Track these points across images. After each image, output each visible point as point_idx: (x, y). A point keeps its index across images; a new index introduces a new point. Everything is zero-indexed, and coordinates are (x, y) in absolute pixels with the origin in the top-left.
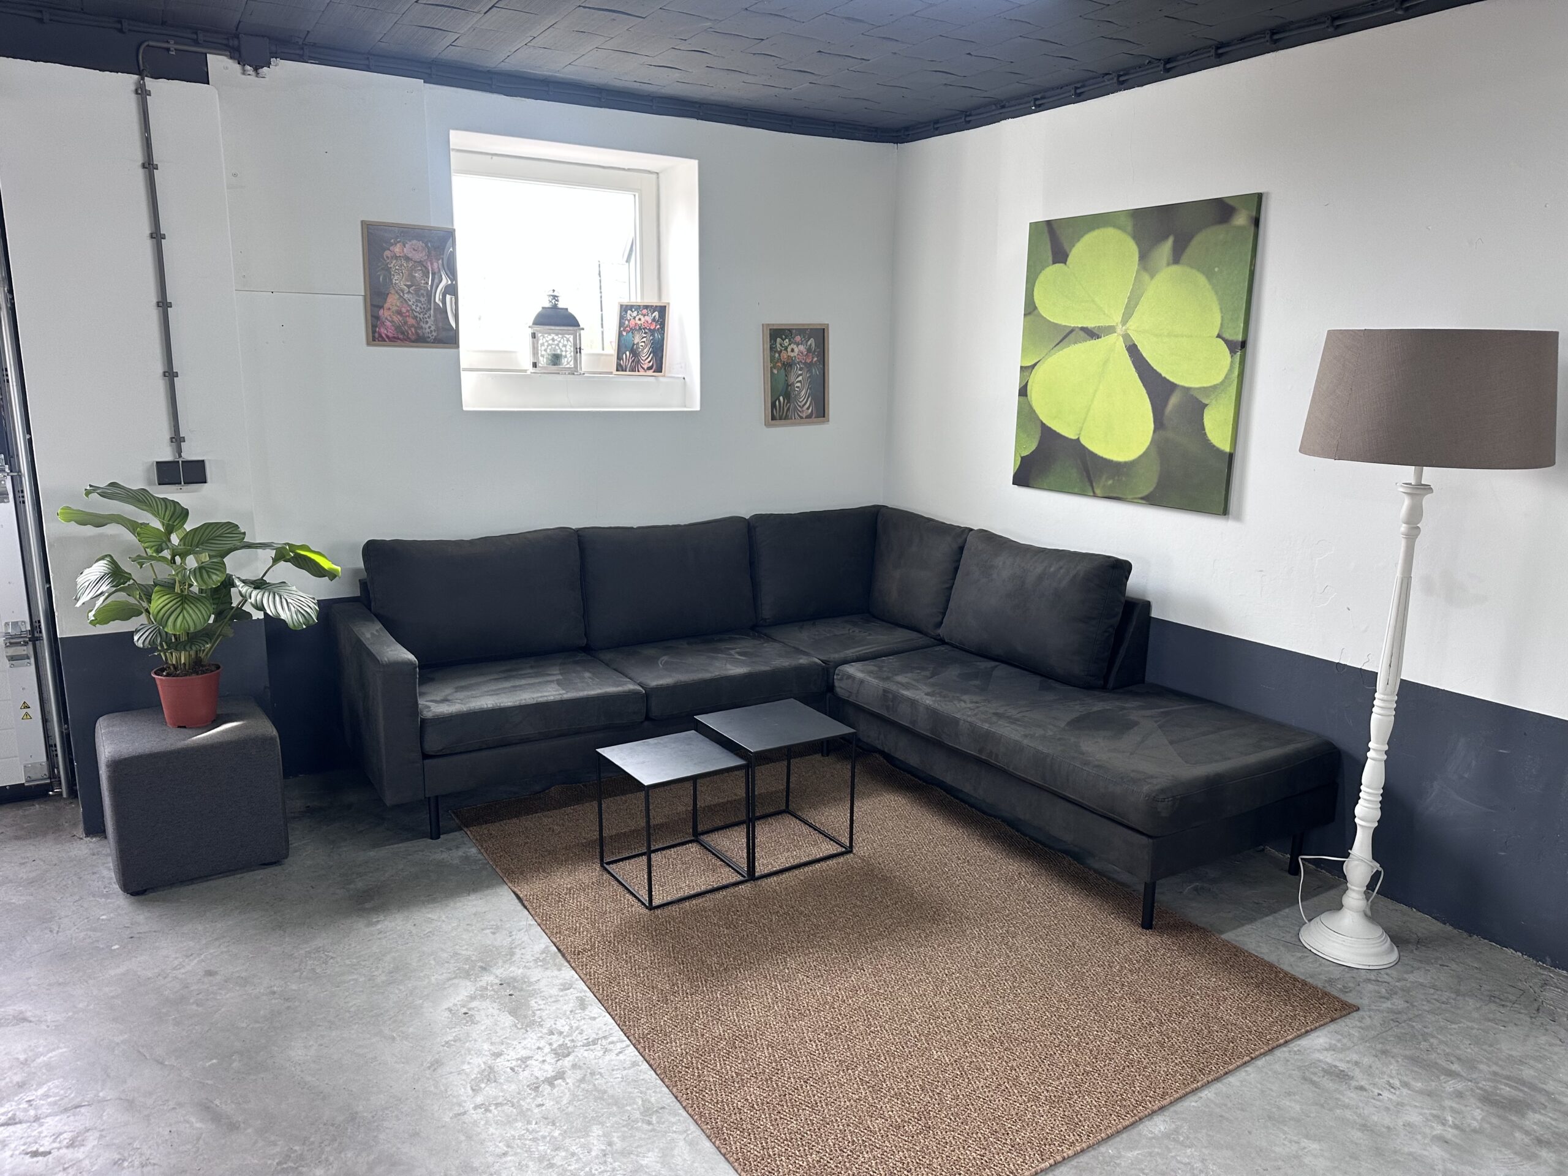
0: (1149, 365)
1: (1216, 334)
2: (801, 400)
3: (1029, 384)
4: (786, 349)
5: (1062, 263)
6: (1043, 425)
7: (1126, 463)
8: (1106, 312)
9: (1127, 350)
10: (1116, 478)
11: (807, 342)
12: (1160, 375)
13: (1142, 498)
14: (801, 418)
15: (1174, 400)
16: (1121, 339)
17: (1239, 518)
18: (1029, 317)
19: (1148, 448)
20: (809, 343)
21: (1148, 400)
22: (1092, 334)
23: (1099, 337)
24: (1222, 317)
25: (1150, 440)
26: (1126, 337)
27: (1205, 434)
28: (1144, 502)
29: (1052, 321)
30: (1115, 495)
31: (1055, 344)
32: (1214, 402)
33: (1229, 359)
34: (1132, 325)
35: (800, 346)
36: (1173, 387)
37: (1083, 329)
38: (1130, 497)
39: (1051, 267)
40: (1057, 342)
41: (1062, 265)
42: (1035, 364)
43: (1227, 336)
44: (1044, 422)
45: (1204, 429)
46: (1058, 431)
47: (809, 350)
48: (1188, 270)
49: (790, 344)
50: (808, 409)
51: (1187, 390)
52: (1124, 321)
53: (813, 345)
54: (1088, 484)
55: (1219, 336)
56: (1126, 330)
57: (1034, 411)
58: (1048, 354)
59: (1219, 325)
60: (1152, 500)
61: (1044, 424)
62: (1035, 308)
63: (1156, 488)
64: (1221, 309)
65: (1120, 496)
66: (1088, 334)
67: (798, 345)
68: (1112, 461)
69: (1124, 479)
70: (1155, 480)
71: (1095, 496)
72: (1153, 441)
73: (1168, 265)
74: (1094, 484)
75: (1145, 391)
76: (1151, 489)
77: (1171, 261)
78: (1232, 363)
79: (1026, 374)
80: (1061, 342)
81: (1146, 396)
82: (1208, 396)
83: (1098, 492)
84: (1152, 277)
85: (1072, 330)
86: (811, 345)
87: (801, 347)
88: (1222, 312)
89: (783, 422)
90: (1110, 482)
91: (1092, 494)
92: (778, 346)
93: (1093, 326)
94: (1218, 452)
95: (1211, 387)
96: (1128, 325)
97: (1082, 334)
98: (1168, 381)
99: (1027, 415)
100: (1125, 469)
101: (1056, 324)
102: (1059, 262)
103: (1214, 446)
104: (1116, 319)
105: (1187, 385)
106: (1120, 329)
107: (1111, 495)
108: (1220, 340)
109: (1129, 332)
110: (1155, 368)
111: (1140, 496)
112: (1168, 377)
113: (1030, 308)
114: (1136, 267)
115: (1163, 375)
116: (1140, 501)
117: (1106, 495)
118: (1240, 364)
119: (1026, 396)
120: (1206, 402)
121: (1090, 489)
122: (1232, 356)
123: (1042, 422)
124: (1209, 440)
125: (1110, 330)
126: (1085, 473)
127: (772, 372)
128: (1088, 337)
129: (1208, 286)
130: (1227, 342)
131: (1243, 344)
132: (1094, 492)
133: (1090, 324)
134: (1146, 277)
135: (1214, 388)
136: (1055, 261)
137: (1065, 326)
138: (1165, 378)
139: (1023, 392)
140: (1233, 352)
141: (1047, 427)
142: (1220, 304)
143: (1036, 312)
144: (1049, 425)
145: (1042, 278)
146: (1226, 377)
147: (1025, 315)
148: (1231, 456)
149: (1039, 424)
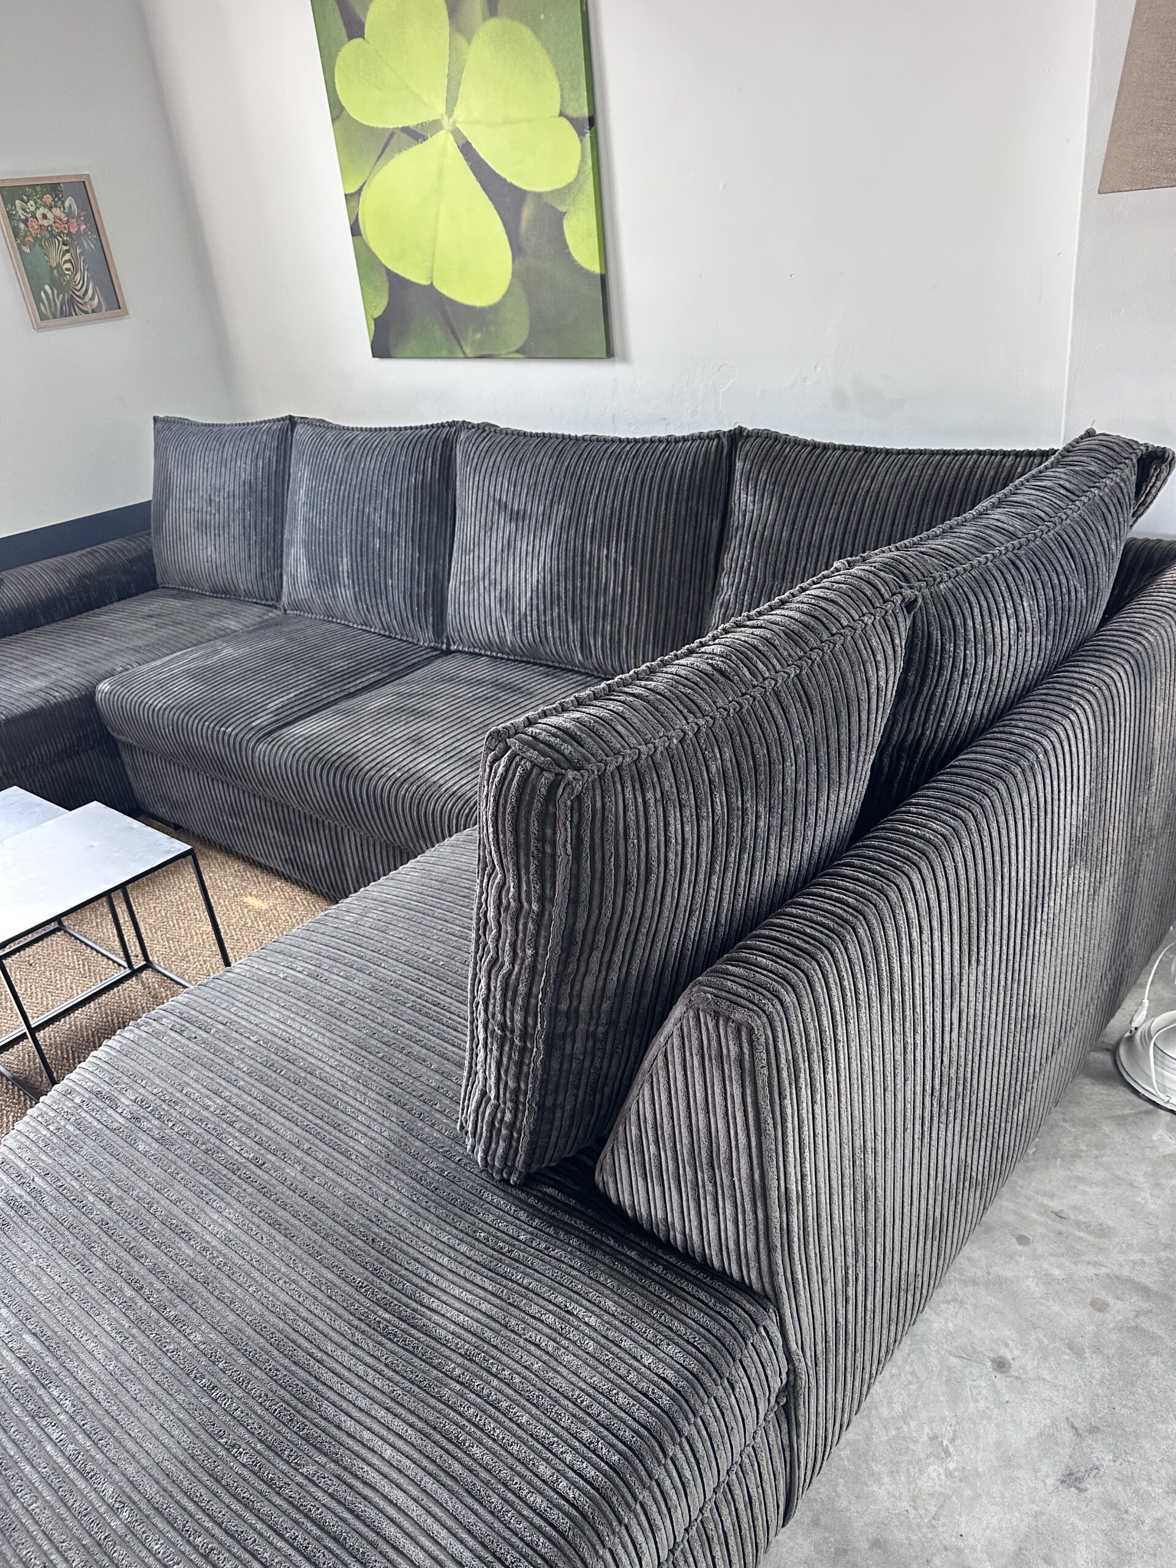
0: (490, 169)
1: (558, 112)
2: (78, 287)
3: (360, 218)
4: (34, 216)
5: (359, 36)
6: (389, 272)
7: (490, 307)
8: (426, 100)
9: (462, 151)
10: (484, 329)
11: (63, 203)
12: (505, 180)
13: (517, 351)
14: (86, 313)
15: (527, 212)
16: (451, 138)
17: (625, 359)
18: (338, 123)
19: (511, 285)
20: (67, 204)
21: (498, 218)
22: (416, 135)
23: (425, 139)
24: (561, 85)
25: (510, 270)
26: (456, 133)
27: (569, 253)
28: (520, 356)
29: (366, 124)
30: (487, 353)
31: (377, 155)
32: (572, 208)
33: (578, 145)
34: (459, 113)
35: (54, 210)
36: (520, 195)
37: (405, 130)
38: (503, 351)
39: (347, 46)
40: (379, 153)
41: (360, 40)
42: (361, 189)
43: (570, 112)
44: (389, 267)
45: (567, 247)
46: (407, 277)
47: (70, 214)
48: (509, 22)
49: (37, 208)
50: (92, 299)
51: (538, 196)
52: (450, 112)
53: (74, 206)
54: (455, 342)
55: (561, 114)
56: (454, 123)
57: (374, 254)
58: (372, 172)
59: (559, 99)
60: (527, 352)
62: (342, 109)
63: (529, 336)
64: (557, 74)
65: (495, 352)
66: (411, 136)
67: (50, 208)
68: (476, 307)
69: (492, 328)
70: (527, 325)
71: (466, 357)
72: (514, 272)
73: (484, 19)
74: (462, 343)
75: (492, 206)
76: (525, 338)
77: (487, 13)
78: (583, 149)
79: (353, 204)
80: (383, 152)
81: (495, 212)
82: (564, 202)
83: (468, 351)
84: (469, 40)
85: (392, 133)
86: (70, 207)
87: (57, 211)
88: (559, 80)
89: (59, 321)
90: (478, 336)
91: (462, 355)
92: (20, 212)
93: (415, 123)
94: (587, 274)
95: (565, 188)
96: (455, 116)
97: (404, 136)
98: (515, 187)
99: (367, 260)
100: (490, 317)
101: (372, 128)
102: (356, 37)
103: (582, 268)
104: (438, 110)
105: (537, 189)
106: (446, 123)
107: (483, 353)
108: (563, 120)
109: (458, 125)
110: (497, 172)
111: (514, 348)
112: (514, 183)
113: (337, 110)
114: (446, 29)
115: (509, 180)
116: (516, 355)
117: (478, 354)
118: (592, 147)
119: (361, 234)
120: (562, 209)
121: (459, 349)
122: (581, 141)
123: (387, 269)
124: (575, 261)
125: (434, 126)
126: (448, 328)
127: (21, 252)
128: (411, 140)
129: (537, 44)
130: (574, 122)
131: (592, 121)
132: (464, 352)
133: (411, 123)
134: (461, 41)
135: (568, 188)
136: (350, 37)
137: (383, 129)
138: (511, 184)
139: (355, 230)
140: (581, 134)
141: (395, 274)
142: (555, 66)
143: (344, 114)
144: (395, 271)
145: (340, 63)
146: (579, 172)
147: (333, 120)
148: (603, 279)
149: (384, 272)
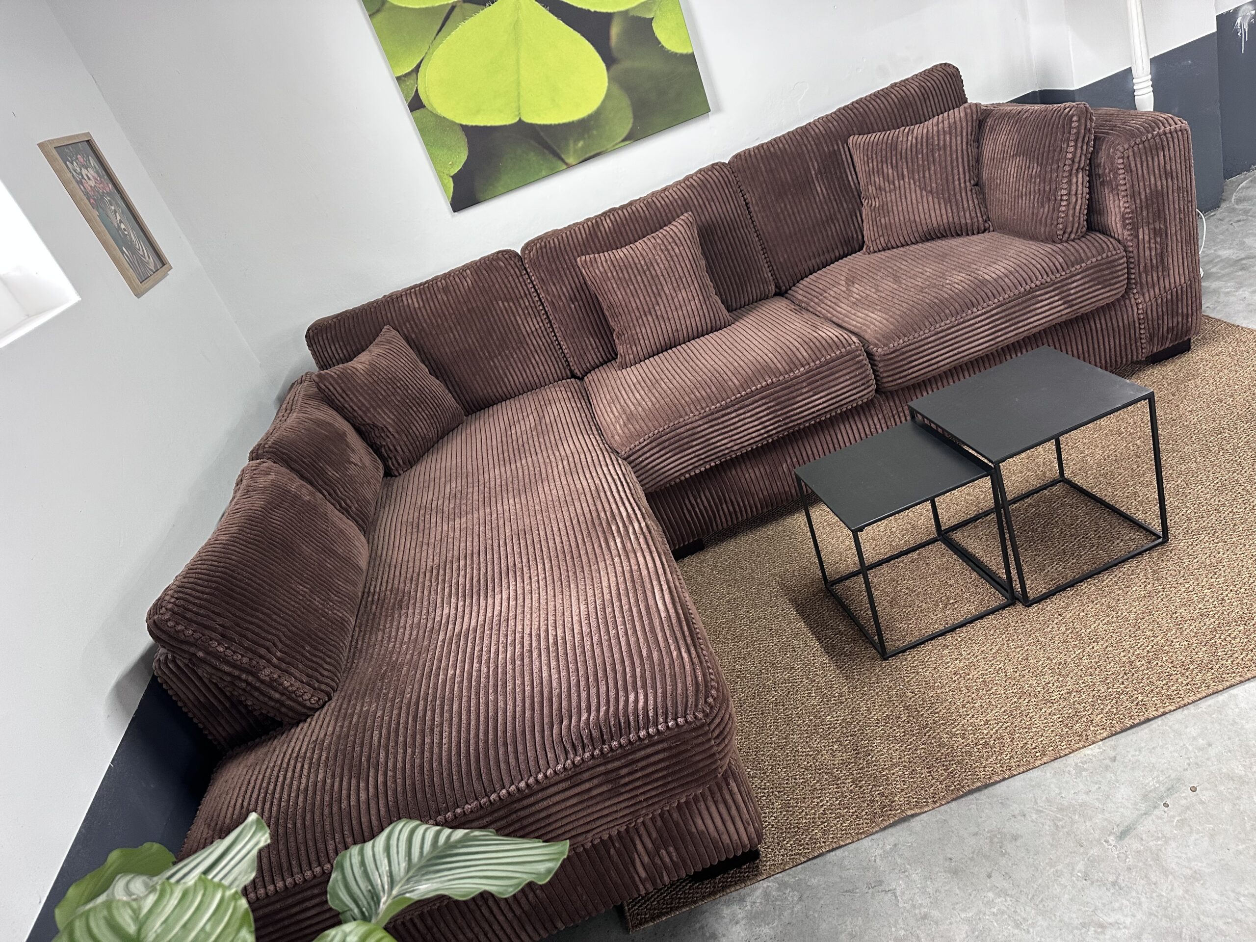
0: (571, 6)
2: (137, 246)
3: (419, 92)
4: (81, 177)
6: (466, 129)
7: (590, 115)
10: (586, 136)
11: (89, 162)
12: (589, 11)
13: (623, 141)
14: (155, 273)
15: (615, 31)
17: (719, 110)
18: (379, 17)
19: (609, 89)
20: (92, 163)
21: (587, 42)
25: (607, 80)
27: (663, 46)
28: (627, 142)
29: (417, 7)
30: (592, 154)
31: (435, 34)
32: (658, 12)
35: (89, 170)
36: (606, 18)
38: (610, 146)
40: (438, 28)
42: (419, 66)
44: (464, 123)
45: (660, 43)
46: (489, 124)
47: (99, 174)
49: (81, 169)
50: (148, 257)
51: (625, 13)
53: (97, 166)
54: (554, 160)
57: (444, 118)
58: (432, 48)
60: (635, 137)
61: (466, 126)
63: (634, 123)
65: (598, 151)
66: (477, 3)
67: (86, 168)
68: (573, 122)
69: (595, 132)
70: (631, 115)
71: (569, 166)
72: (611, 79)
74: (563, 156)
75: (579, 35)
76: (630, 126)
79: (410, 82)
80: (442, 26)
81: (581, 39)
82: (650, 10)
83: (571, 160)
85: (453, 7)
87: (91, 171)
90: (581, 143)
91: (565, 167)
94: (682, 55)
97: (468, 6)
98: (599, 13)
99: (434, 128)
100: (592, 123)
101: (426, 9)
103: (676, 54)
105: (623, 9)
107: (587, 156)
110: (582, 7)
111: (620, 139)
112: (598, 10)
113: (377, 4)
115: (592, 10)
116: (623, 144)
117: (581, 159)
119: (424, 106)
120: (651, 16)
121: (560, 163)
123: (461, 125)
124: (669, 51)
126: (545, 151)
128: (478, 7)
132: (566, 164)
137: (438, 6)
138: (595, 12)
139: (416, 104)
141: (472, 126)
143: (387, 6)
144: (474, 124)
147: (371, 17)
148: (693, 55)
149: (459, 130)
